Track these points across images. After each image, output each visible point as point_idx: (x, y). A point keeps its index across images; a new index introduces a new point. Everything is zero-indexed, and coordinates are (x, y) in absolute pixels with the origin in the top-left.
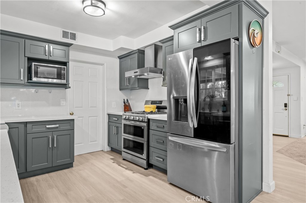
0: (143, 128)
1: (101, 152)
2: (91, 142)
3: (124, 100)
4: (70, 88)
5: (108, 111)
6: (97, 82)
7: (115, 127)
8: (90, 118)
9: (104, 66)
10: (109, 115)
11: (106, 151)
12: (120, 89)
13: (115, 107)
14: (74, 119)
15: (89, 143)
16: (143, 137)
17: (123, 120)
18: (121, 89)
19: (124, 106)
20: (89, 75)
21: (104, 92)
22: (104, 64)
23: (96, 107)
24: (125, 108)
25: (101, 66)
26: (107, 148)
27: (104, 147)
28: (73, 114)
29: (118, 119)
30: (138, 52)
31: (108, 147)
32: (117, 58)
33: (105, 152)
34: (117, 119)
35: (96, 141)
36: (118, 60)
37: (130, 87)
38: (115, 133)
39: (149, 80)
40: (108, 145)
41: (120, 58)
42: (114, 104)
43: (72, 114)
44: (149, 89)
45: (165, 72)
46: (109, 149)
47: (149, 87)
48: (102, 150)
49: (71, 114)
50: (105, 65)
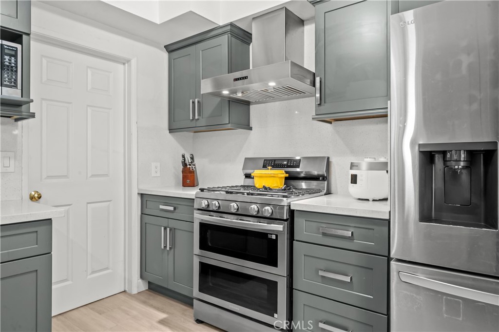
0: (274, 237)
1: (122, 296)
2: (93, 272)
3: (183, 156)
4: (33, 116)
5: (141, 187)
6: (110, 109)
7: (165, 229)
8: (89, 205)
9: (130, 66)
10: (142, 195)
11: (136, 292)
12: (169, 130)
13: (158, 175)
14: (51, 219)
15: (89, 277)
16: (275, 264)
17: (195, 211)
18: (171, 130)
19: (183, 172)
20: (89, 87)
21: (130, 134)
22: (128, 61)
23: (107, 175)
24: (185, 178)
25: (122, 66)
26: (138, 285)
27: (130, 282)
28: (40, 198)
29: (175, 209)
30: (231, 31)
31: (140, 280)
32: (162, 50)
33: (131, 296)
34: (172, 208)
35: (107, 269)
36: (165, 55)
37: (203, 122)
38: (165, 247)
39: (252, 107)
40: (142, 277)
41: (170, 49)
42: (156, 168)
43: (36, 198)
44: (251, 129)
45: (323, 81)
46: (143, 286)
47: (253, 123)
48: (125, 291)
49: (32, 198)
50: (133, 62)
